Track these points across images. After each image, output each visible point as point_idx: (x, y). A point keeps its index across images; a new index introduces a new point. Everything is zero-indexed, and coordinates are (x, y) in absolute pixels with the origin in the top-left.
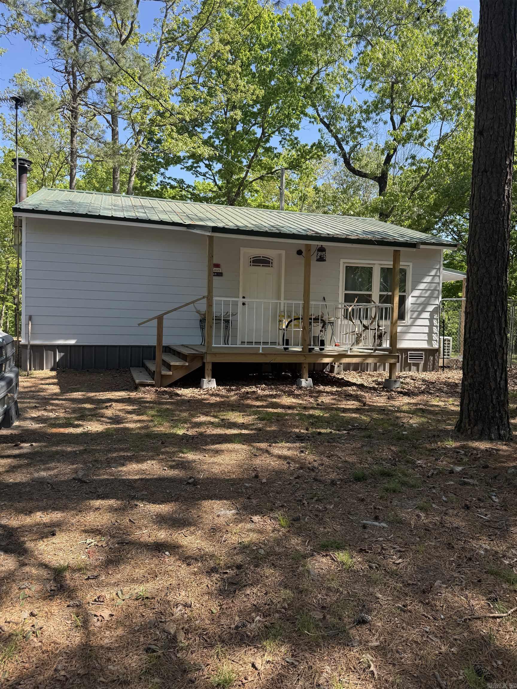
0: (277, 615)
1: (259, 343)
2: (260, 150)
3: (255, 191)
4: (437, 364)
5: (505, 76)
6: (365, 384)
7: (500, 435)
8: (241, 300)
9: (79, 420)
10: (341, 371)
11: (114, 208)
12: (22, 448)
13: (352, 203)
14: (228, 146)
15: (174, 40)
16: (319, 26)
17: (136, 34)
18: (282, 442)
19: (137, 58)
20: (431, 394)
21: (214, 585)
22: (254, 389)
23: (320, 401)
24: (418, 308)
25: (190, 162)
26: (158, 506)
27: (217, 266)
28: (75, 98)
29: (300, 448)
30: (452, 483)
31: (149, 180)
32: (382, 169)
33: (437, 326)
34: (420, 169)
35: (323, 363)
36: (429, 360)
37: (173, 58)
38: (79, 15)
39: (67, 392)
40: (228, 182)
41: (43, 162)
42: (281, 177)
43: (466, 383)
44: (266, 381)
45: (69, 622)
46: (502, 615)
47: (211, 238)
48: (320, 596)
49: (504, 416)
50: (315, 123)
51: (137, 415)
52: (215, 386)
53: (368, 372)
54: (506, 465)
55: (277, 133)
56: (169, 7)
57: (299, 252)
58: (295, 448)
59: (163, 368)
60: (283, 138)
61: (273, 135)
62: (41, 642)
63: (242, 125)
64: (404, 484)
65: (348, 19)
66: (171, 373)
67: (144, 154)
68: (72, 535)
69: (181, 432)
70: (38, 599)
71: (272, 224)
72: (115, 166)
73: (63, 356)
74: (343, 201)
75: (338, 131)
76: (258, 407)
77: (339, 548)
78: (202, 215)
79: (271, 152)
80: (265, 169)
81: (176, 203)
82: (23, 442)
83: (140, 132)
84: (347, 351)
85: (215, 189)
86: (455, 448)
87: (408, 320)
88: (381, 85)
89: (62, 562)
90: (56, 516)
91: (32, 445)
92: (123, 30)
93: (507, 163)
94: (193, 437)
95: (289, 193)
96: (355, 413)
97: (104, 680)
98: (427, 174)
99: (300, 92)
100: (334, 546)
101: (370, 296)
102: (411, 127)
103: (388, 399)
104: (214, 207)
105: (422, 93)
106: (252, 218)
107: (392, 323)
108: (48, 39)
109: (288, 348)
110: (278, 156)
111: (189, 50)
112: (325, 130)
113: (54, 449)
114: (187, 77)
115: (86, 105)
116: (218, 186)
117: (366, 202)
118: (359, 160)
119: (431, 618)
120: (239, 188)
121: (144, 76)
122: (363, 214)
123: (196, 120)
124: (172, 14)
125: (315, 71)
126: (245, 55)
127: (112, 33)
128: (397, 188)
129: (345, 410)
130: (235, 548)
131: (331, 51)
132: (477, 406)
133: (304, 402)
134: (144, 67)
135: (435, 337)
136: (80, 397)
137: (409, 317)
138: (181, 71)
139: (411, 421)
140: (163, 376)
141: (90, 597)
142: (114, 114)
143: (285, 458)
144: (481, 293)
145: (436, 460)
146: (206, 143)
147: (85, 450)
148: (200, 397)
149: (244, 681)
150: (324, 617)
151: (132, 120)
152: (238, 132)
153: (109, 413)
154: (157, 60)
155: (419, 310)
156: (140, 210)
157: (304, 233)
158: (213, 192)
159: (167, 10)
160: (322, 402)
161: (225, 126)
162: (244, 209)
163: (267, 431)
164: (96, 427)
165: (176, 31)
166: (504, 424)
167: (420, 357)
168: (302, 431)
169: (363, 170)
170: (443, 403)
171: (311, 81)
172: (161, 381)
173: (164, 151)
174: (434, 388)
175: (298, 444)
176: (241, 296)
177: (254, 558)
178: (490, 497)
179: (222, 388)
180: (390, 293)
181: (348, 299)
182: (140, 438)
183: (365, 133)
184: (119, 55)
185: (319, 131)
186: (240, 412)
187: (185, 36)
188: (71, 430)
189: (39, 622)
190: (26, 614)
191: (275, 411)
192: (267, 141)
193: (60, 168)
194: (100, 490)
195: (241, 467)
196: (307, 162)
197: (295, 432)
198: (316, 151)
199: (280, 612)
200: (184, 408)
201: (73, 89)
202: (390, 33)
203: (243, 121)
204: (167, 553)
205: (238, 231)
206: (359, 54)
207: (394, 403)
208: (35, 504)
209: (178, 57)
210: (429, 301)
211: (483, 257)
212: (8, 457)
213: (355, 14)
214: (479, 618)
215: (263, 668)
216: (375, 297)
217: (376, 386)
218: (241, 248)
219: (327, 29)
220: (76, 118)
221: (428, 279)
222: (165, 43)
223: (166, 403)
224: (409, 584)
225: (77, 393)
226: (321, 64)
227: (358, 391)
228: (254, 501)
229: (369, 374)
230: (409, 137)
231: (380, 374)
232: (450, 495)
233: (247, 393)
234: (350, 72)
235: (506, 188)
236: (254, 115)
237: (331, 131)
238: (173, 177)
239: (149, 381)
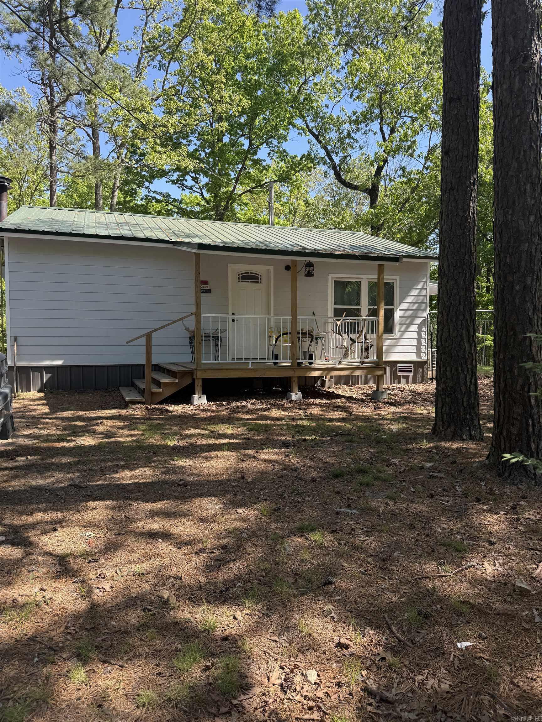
0: (256, 582)
1: (249, 359)
2: (248, 162)
3: (244, 204)
4: (426, 376)
5: (468, 99)
6: (354, 396)
7: (471, 435)
8: (230, 316)
9: (71, 436)
10: (332, 385)
11: (97, 225)
12: (17, 461)
13: (344, 217)
14: (214, 160)
15: (155, 48)
16: (305, 34)
17: (115, 42)
18: (269, 448)
19: (116, 68)
20: (416, 403)
21: (202, 562)
22: (244, 403)
23: (309, 412)
24: (406, 320)
25: (176, 176)
26: (150, 504)
27: (205, 282)
28: (52, 111)
29: (285, 453)
30: (421, 477)
31: (133, 194)
32: (373, 181)
33: (425, 339)
34: (410, 181)
35: (314, 377)
36: (418, 372)
37: (155, 67)
38: (55, 24)
39: (57, 411)
40: (216, 196)
41: (19, 176)
42: (269, 190)
43: (439, 388)
44: (257, 396)
45: (76, 594)
46: (448, 574)
47: (197, 255)
48: (293, 566)
49: (474, 418)
50: (303, 135)
51: (129, 430)
52: (206, 402)
53: (358, 386)
54: (472, 460)
55: (265, 145)
56: (150, 15)
57: (288, 268)
58: (281, 453)
59: (152, 385)
60: (271, 150)
61: (261, 147)
62: (51, 608)
63: (229, 136)
64: (377, 478)
65: (334, 27)
66: (161, 390)
67: (127, 168)
68: (72, 529)
69: (171, 443)
70: (46, 579)
71: (260, 240)
72: (97, 181)
73: (50, 377)
74: (334, 214)
75: (328, 143)
76: (248, 419)
77: (313, 530)
78: (188, 232)
79: (260, 164)
80: (254, 182)
81: (162, 219)
82: (18, 456)
83: (122, 145)
84: (335, 364)
85: (203, 202)
86: (429, 448)
87: (396, 333)
88: (369, 95)
89: (65, 551)
90: (57, 515)
91: (27, 458)
92: (101, 40)
93: (472, 181)
94: (183, 448)
95: (280, 206)
96: (340, 422)
97: (108, 632)
98: (417, 186)
99: (287, 103)
100: (309, 529)
101: (359, 310)
102: (400, 138)
103: (375, 409)
104: (200, 222)
105: (409, 104)
106: (239, 233)
107: (378, 336)
108: (23, 49)
109: (277, 363)
110: (266, 168)
111: (171, 59)
112: (314, 141)
113: (49, 461)
114: (170, 88)
115: (65, 118)
116: (205, 199)
117: (358, 215)
118: (350, 172)
119: (387, 578)
120: (228, 202)
121: (125, 87)
122: (355, 228)
123: (180, 132)
124: (152, 21)
125: (302, 80)
126: (229, 63)
127: (90, 43)
128: (388, 200)
129: (331, 420)
130: (221, 534)
131: (318, 60)
132: (450, 409)
133: (293, 414)
134: (125, 78)
135: (423, 349)
136: (70, 415)
137: (397, 329)
138: (164, 82)
139: (392, 427)
140: (153, 394)
141: (92, 575)
142: (94, 127)
143: (270, 461)
144: (451, 303)
145: (410, 458)
146: (191, 155)
147: (80, 461)
148: (190, 413)
149: (226, 627)
150: (296, 581)
151: (114, 134)
152: (225, 144)
153: (100, 429)
154: (138, 70)
155: (407, 323)
156: (125, 228)
157: (291, 248)
158: (200, 206)
159: (147, 17)
160: (311, 413)
161: (211, 138)
162: (232, 224)
163: (254, 440)
164: (88, 442)
165: (156, 39)
166: (475, 425)
167: (408, 370)
168: (288, 438)
169: (355, 183)
170: (427, 412)
171: (299, 91)
172: (152, 398)
173: (148, 166)
174: (420, 397)
175: (283, 450)
176: (230, 312)
177: (238, 541)
178: (454, 488)
179: (213, 403)
180: (376, 307)
181: (338, 313)
182: (133, 450)
183: (355, 144)
184: (97, 65)
185: (309, 142)
186: (230, 424)
187: (167, 45)
188: (65, 444)
189: (49, 594)
190: (37, 589)
191: (264, 422)
192: (255, 153)
193: (39, 183)
194: (96, 494)
195: (229, 470)
196: (297, 174)
197: (282, 440)
198: (305, 163)
199: (259, 579)
200: (175, 422)
201: (50, 102)
202: (378, 42)
203: (230, 132)
204: (160, 540)
205: (224, 248)
206: (346, 64)
207: (379, 412)
208: (35, 506)
209: (160, 66)
210: (417, 313)
211: (452, 269)
212: (6, 469)
213: (341, 22)
214: (427, 577)
215: (242, 618)
216: (364, 312)
217: (365, 398)
218: (229, 265)
219: (314, 37)
220: (54, 132)
221: (415, 292)
222: (146, 52)
223: (157, 419)
224: (372, 556)
225: (67, 412)
226: (309, 73)
227: (346, 402)
228: (240, 497)
229: (360, 388)
230: (398, 148)
231: (370, 387)
232: (418, 486)
233: (238, 407)
234: (338, 81)
235: (471, 205)
236: (241, 126)
237: (320, 142)
238: (159, 191)
239: (140, 399)
